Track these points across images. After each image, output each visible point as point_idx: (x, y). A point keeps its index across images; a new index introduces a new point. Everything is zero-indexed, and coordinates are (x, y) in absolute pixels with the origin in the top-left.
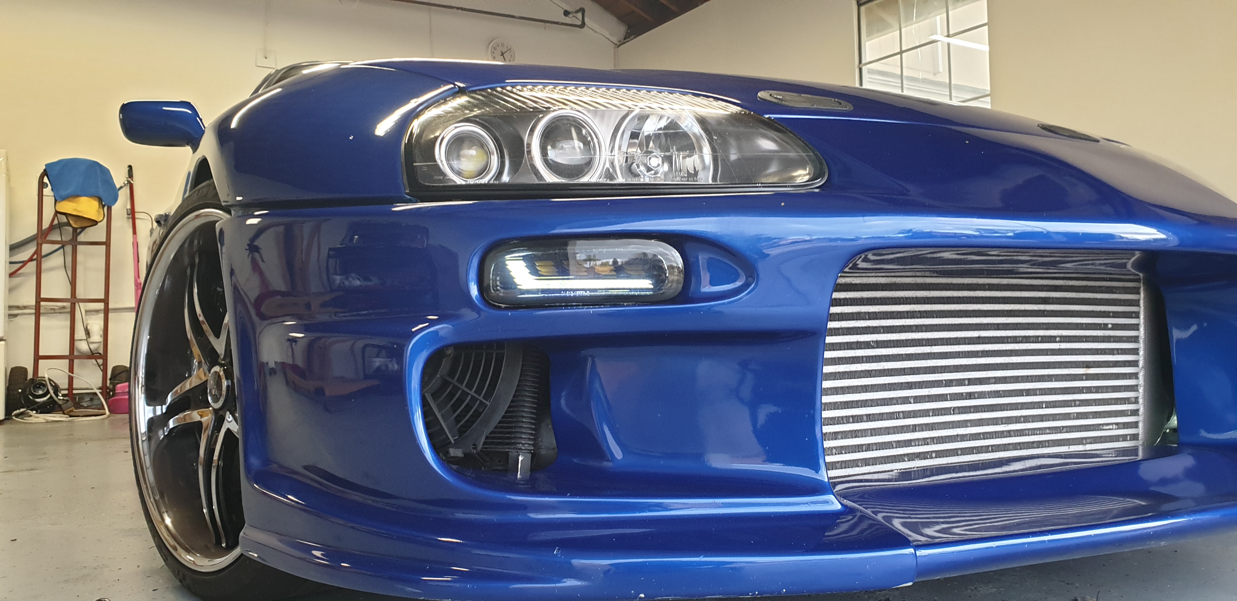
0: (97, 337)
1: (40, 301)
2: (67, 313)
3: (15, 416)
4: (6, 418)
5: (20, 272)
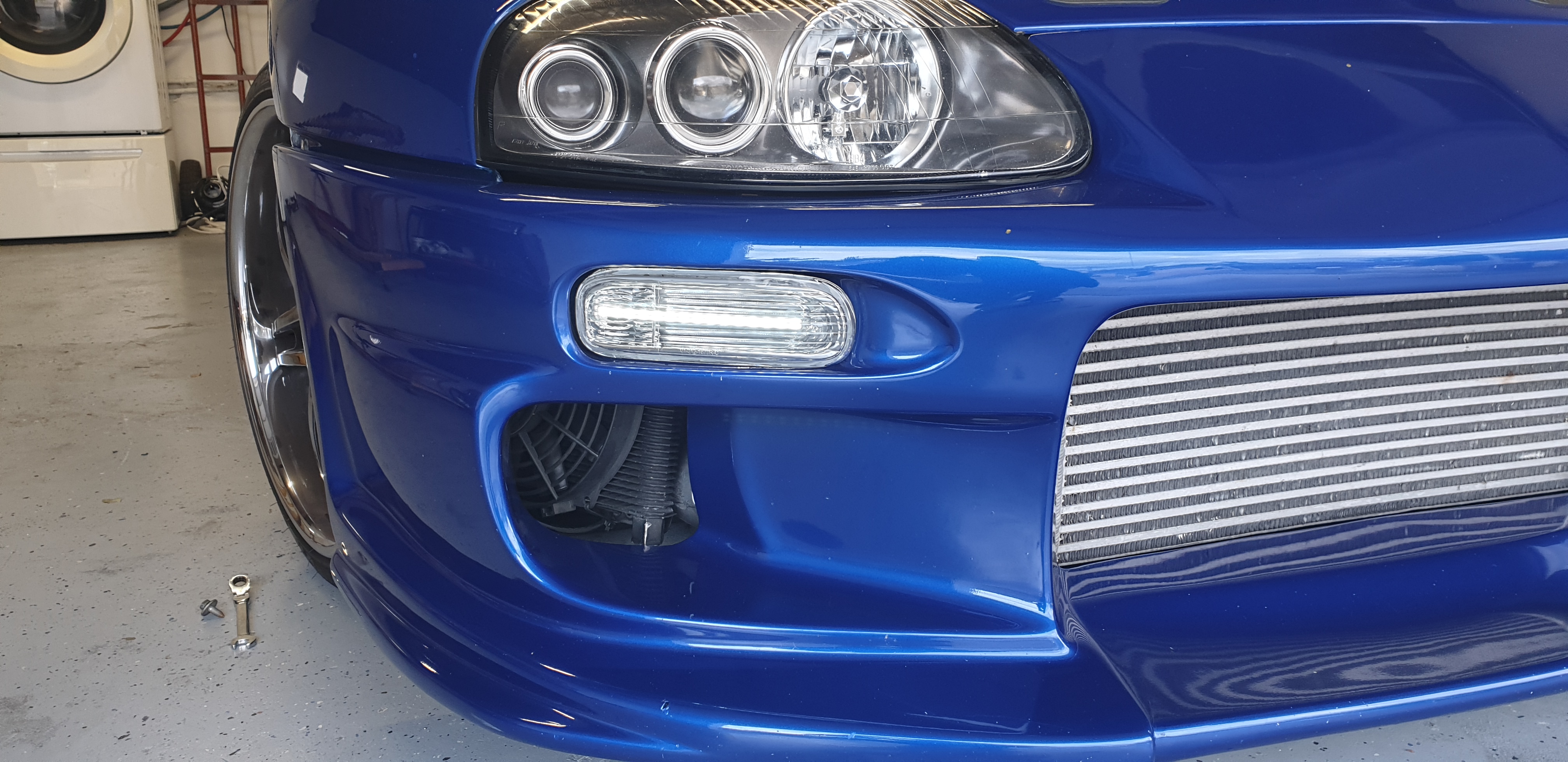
1: (201, 78)
2: (235, 90)
3: (190, 224)
4: (181, 227)
5: (175, 39)
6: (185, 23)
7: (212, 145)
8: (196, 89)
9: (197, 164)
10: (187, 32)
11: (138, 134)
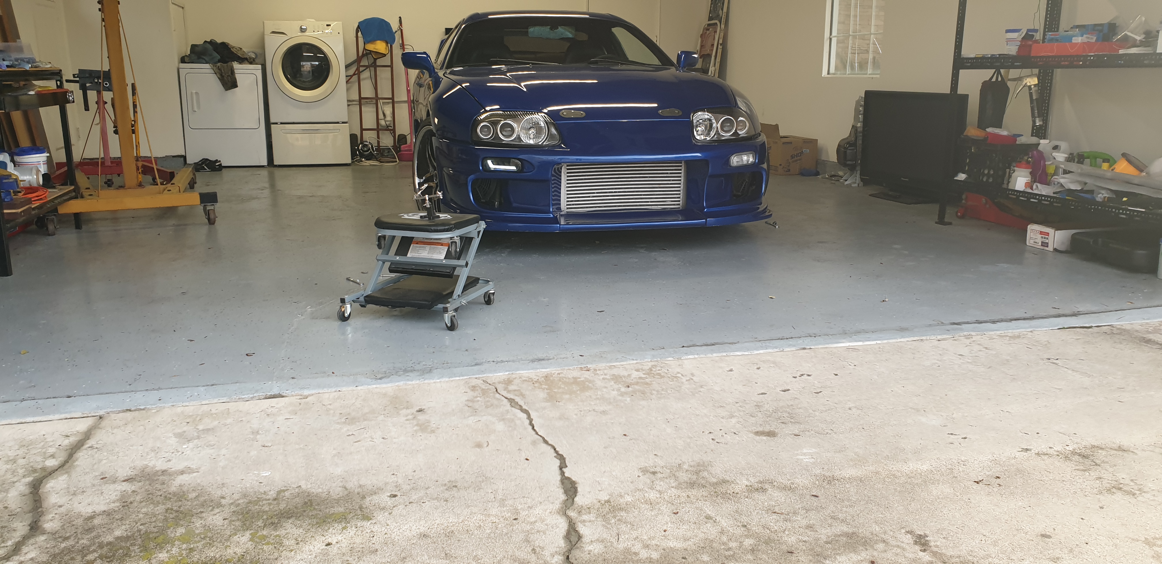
0: (389, 118)
1: (361, 98)
2: (374, 104)
3: (356, 161)
4: (352, 162)
5: (350, 81)
6: (354, 74)
7: (364, 127)
8: (358, 103)
9: (356, 136)
10: (355, 78)
11: (338, 123)
